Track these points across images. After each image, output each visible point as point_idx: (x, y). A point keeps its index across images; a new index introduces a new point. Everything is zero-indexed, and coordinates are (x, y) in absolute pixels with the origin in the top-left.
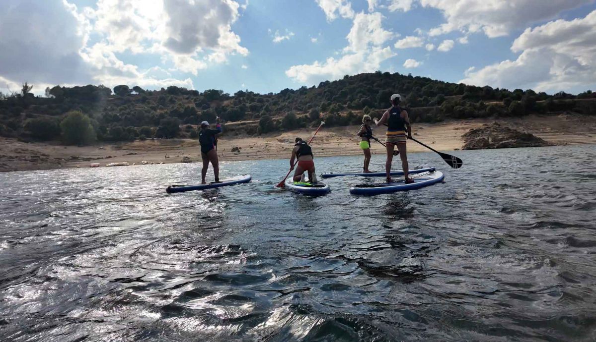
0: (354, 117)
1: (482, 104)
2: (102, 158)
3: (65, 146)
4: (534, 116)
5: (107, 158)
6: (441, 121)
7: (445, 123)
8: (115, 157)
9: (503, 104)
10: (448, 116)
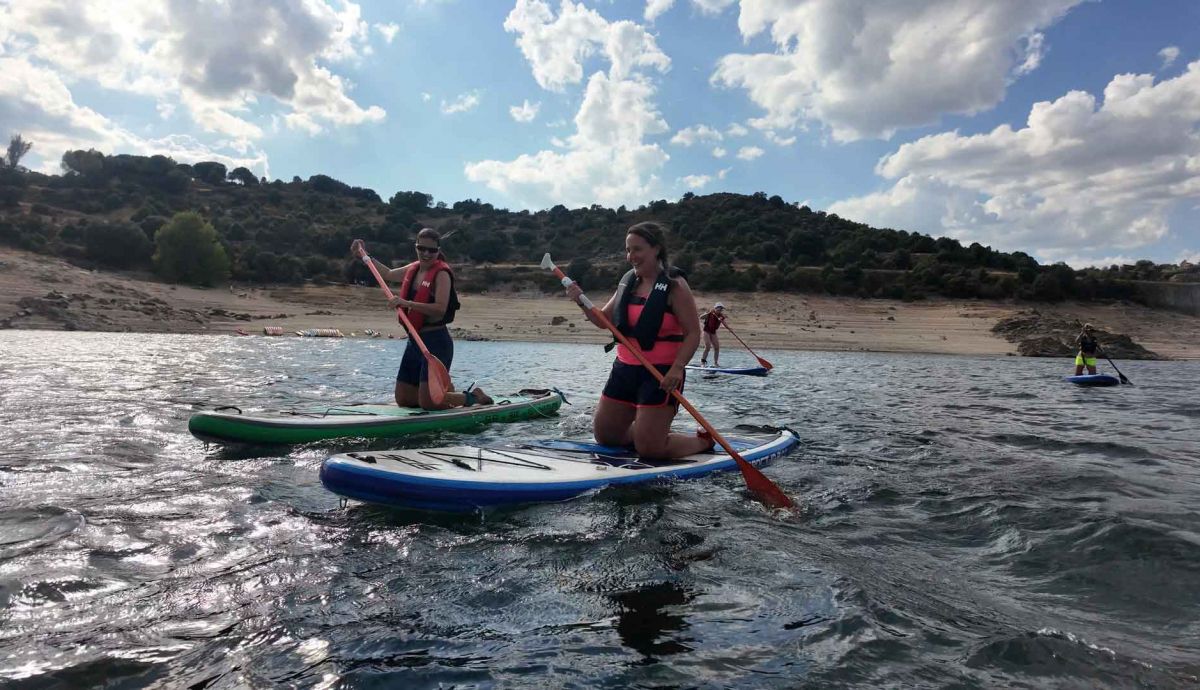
0: (763, 276)
1: (983, 275)
2: (270, 317)
3: (171, 286)
4: (1072, 304)
5: (277, 317)
6: (921, 298)
7: (930, 303)
8: (292, 316)
9: (1016, 277)
10: (932, 291)
